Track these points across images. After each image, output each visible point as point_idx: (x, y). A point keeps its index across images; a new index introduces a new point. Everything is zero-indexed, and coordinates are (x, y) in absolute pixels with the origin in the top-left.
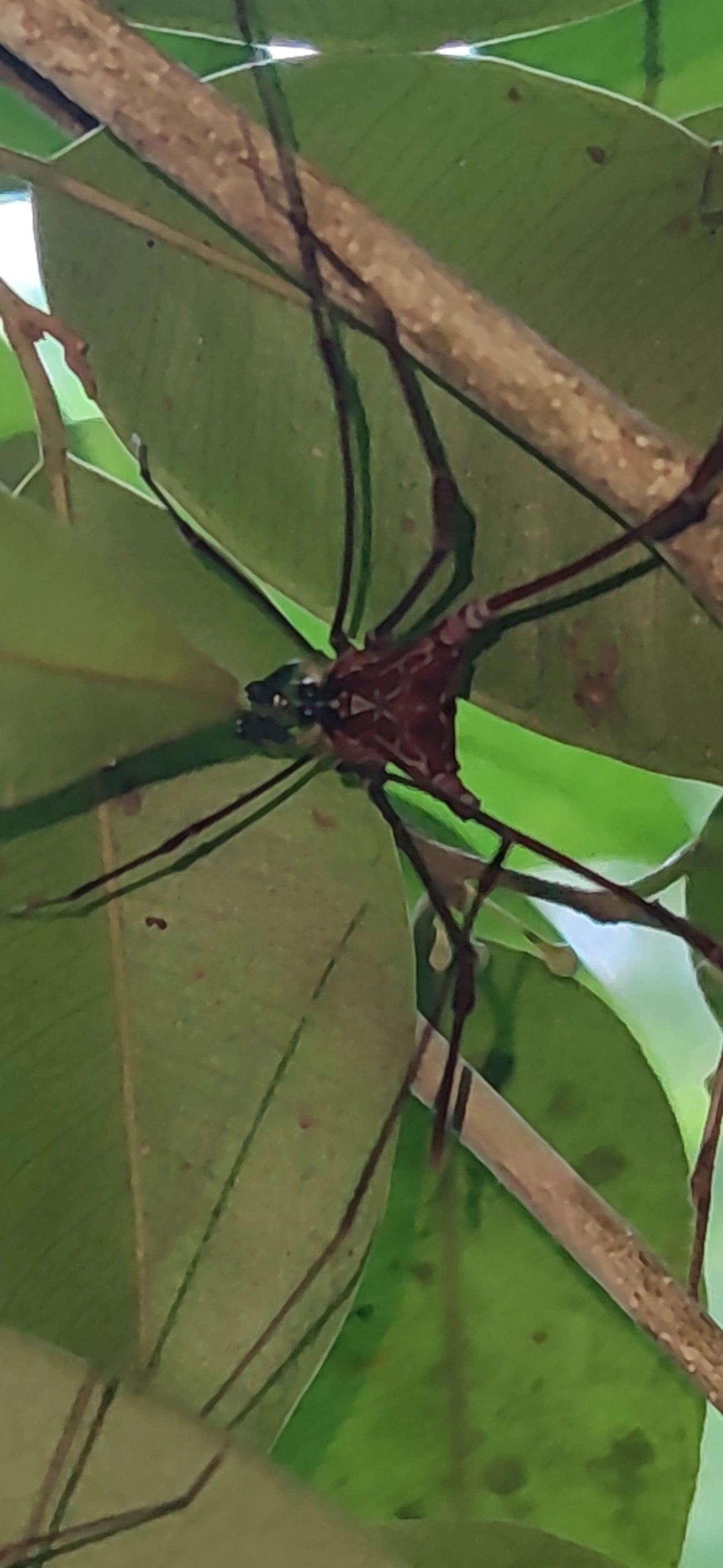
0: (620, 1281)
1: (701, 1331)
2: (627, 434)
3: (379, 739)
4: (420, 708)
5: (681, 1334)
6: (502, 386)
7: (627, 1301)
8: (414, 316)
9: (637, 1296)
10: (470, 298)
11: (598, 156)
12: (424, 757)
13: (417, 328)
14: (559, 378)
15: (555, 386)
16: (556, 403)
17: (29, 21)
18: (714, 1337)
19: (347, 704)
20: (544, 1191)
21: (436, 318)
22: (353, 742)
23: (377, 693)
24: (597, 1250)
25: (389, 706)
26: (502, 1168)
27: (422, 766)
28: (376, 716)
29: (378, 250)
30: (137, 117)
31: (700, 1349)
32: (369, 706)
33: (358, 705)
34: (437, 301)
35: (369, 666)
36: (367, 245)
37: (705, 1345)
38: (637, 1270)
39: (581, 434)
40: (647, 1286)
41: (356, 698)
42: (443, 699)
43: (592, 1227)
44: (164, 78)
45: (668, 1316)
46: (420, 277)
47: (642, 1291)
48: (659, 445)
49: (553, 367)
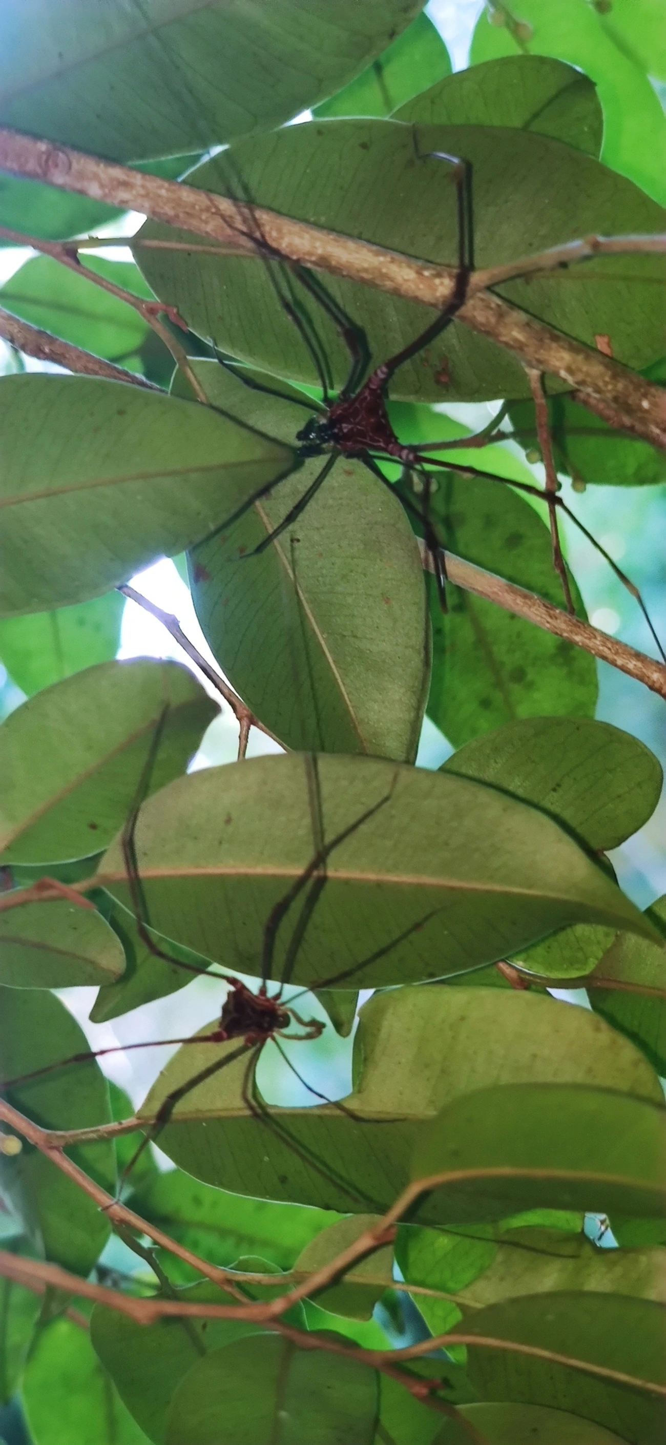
0: (539, 619)
1: (579, 627)
2: (419, 273)
3: (359, 439)
4: (372, 420)
5: (571, 632)
6: (358, 271)
7: (545, 625)
8: (310, 254)
9: (548, 622)
10: (331, 237)
11: (364, 146)
12: (381, 440)
13: (313, 259)
14: (382, 259)
15: (381, 263)
16: (384, 270)
17: (102, 186)
18: (585, 628)
19: (341, 429)
20: (494, 593)
21: (320, 251)
22: (349, 444)
23: (352, 420)
24: (525, 609)
25: (359, 424)
26: (474, 589)
27: (382, 444)
28: (355, 430)
29: (285, 230)
30: (162, 211)
31: (581, 635)
32: (350, 427)
33: (345, 427)
34: (318, 244)
35: (345, 410)
36: (279, 230)
37: (583, 633)
38: (544, 612)
39: (399, 279)
40: (551, 617)
41: (344, 425)
42: (380, 412)
43: (519, 600)
44: (168, 190)
45: (563, 626)
46: (307, 236)
47: (549, 620)
48: (433, 272)
49: (377, 254)
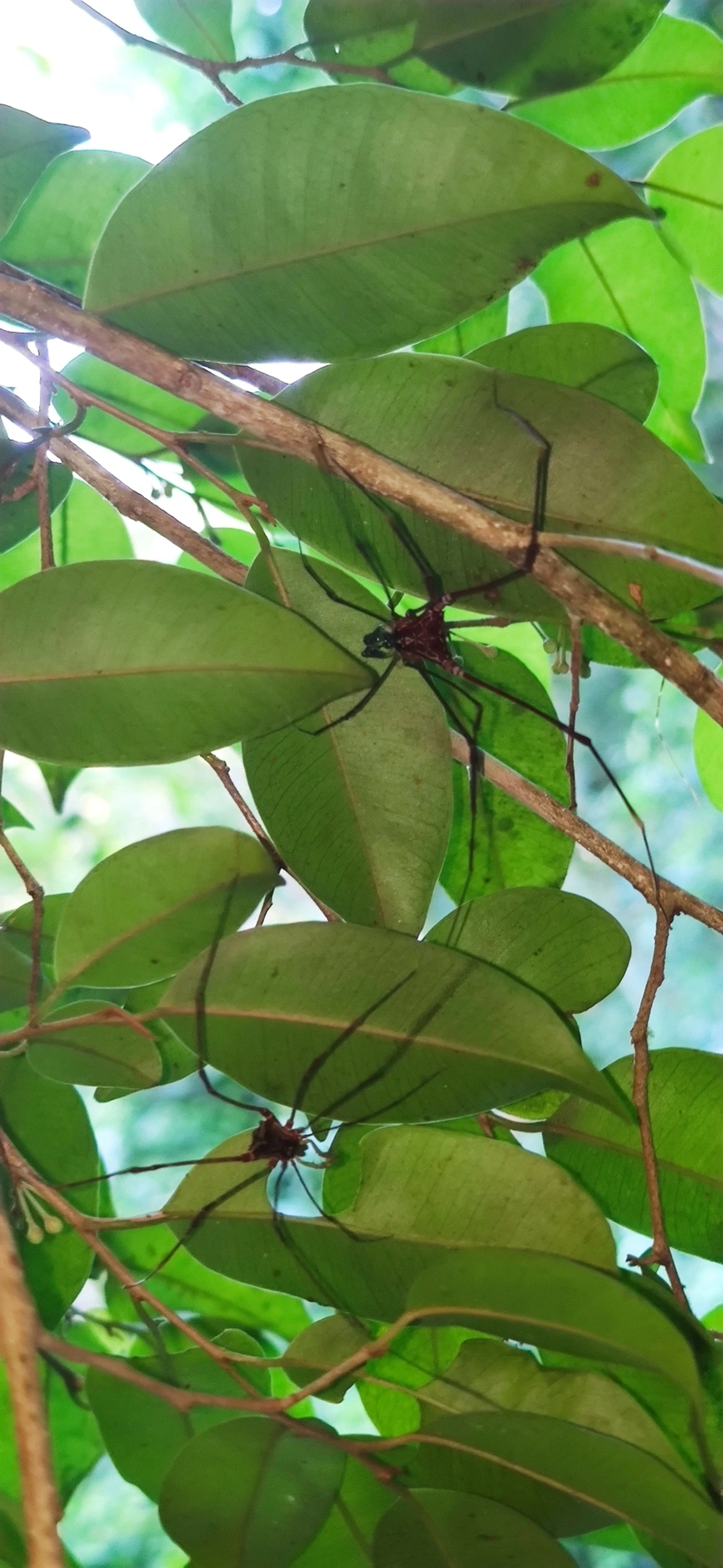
0: (546, 814)
1: (580, 826)
2: (490, 524)
3: (419, 651)
4: (432, 638)
5: (573, 829)
6: (439, 514)
7: (550, 820)
8: (398, 492)
9: (553, 818)
10: (419, 481)
12: (437, 655)
13: (401, 498)
14: (460, 507)
15: (460, 511)
16: (461, 518)
17: (226, 407)
18: (585, 828)
19: (404, 642)
20: (510, 787)
21: (408, 493)
22: (409, 654)
23: (414, 635)
24: (536, 804)
25: (420, 639)
26: (494, 781)
27: (437, 659)
28: (416, 643)
29: (379, 470)
30: (275, 437)
31: (582, 834)
32: (412, 640)
33: (408, 641)
34: (407, 486)
35: (409, 625)
36: (375, 469)
37: (583, 832)
38: (551, 809)
39: (473, 527)
40: (557, 814)
41: (407, 638)
42: (440, 632)
43: (531, 796)
44: (283, 419)
45: (567, 824)
46: (398, 477)
47: (555, 816)
48: (504, 525)
49: (457, 501)
